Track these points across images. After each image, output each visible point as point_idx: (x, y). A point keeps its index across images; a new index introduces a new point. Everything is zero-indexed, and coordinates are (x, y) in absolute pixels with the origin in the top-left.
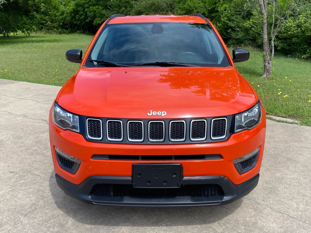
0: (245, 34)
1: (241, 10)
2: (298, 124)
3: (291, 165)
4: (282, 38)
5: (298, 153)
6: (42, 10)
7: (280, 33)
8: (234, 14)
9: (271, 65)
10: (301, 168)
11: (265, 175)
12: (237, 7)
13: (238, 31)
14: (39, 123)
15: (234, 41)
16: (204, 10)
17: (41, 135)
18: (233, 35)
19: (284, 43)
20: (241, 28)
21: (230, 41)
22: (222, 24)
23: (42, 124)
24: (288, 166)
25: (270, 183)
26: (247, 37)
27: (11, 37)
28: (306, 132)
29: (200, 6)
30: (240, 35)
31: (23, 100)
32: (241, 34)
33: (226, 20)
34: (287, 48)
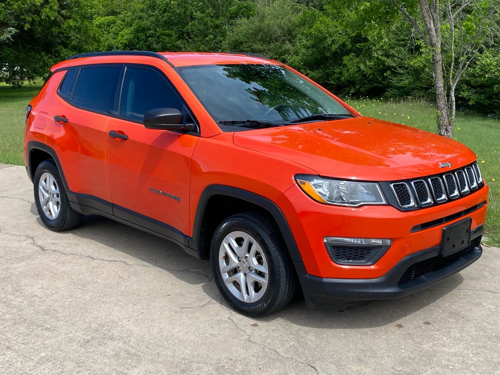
0: (414, 78)
1: (407, 38)
2: (484, 244)
3: (454, 326)
4: (476, 84)
5: (474, 301)
6: (74, 43)
7: (473, 77)
8: (395, 44)
9: (450, 134)
10: (473, 333)
11: (403, 347)
12: (399, 33)
13: (401, 74)
14: (19, 241)
15: (395, 92)
16: (344, 38)
17: (15, 266)
18: (394, 81)
19: (481, 93)
20: (407, 68)
21: (389, 92)
22: (375, 62)
23: (24, 244)
24: (449, 328)
25: (409, 363)
26: (419, 84)
27: (25, 87)
28: (496, 260)
29: (337, 31)
30: (406, 81)
31: (7, 199)
32: (406, 78)
33: (382, 55)
34: (486, 102)
